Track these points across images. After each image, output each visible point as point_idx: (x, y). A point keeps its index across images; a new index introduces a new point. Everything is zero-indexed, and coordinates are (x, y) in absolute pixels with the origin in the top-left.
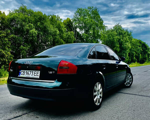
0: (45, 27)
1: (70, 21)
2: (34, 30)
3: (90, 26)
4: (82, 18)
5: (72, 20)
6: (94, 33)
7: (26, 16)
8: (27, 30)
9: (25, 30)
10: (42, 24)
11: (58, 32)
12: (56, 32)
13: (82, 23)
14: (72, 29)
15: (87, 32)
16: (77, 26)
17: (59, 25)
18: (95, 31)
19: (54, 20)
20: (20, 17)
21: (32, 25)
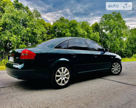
0: (76, 31)
1: (97, 25)
2: (69, 33)
3: (114, 27)
4: (106, 22)
5: (99, 24)
6: (117, 32)
7: (64, 24)
8: (64, 33)
9: (63, 34)
10: (75, 28)
11: (86, 33)
12: (84, 33)
13: (107, 26)
14: (98, 30)
15: (111, 32)
16: (103, 28)
17: (87, 28)
18: (118, 31)
19: (84, 25)
20: (60, 25)
21: (68, 30)
